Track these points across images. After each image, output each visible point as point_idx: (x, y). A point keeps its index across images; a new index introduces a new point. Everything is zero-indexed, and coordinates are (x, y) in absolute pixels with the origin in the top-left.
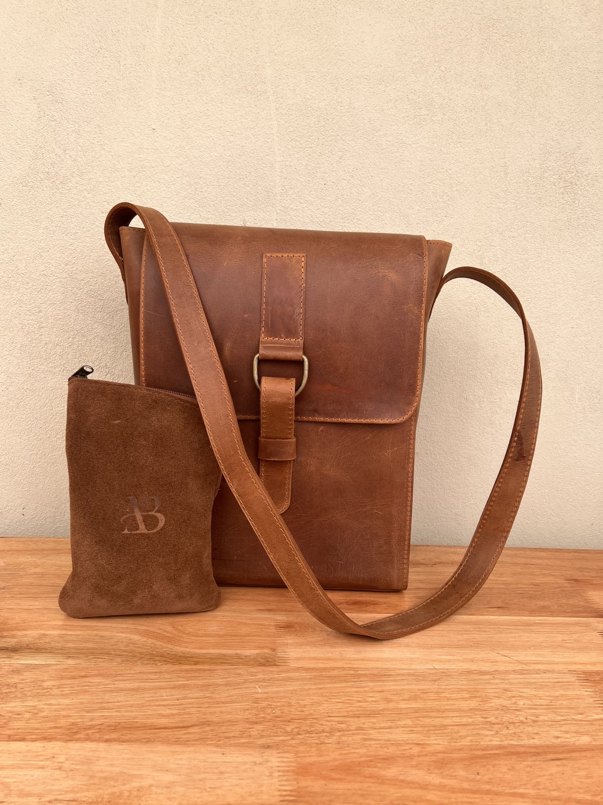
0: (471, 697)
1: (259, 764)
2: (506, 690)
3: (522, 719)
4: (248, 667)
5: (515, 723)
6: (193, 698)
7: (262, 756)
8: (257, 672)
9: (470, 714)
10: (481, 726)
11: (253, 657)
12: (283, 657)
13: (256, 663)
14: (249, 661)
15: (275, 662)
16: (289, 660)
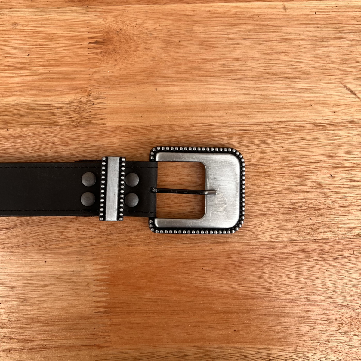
0: (290, 171)
1: (77, 273)
2: (331, 157)
3: (329, 202)
5: (321, 209)
7: (79, 263)
8: (71, 139)
9: (280, 198)
10: (285, 215)
11: (66, 109)
12: (100, 108)
13: (69, 121)
14: (61, 117)
15: (90, 118)
16: (106, 113)
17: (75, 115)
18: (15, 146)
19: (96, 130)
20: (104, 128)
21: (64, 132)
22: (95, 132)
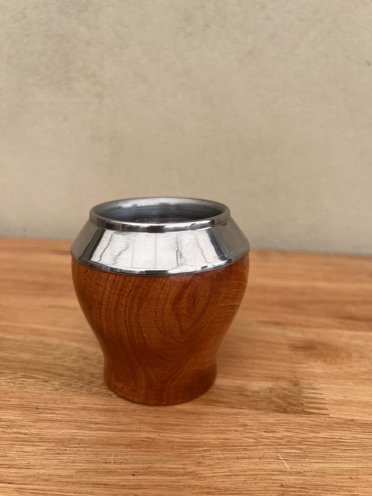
4: (258, 412)
6: (163, 474)
8: (275, 425)
11: (264, 394)
12: (314, 397)
13: (270, 406)
14: (258, 400)
15: (302, 405)
16: (326, 404)
17: (278, 401)
18: (184, 422)
19: (313, 420)
20: (327, 419)
21: (264, 416)
22: (314, 421)
